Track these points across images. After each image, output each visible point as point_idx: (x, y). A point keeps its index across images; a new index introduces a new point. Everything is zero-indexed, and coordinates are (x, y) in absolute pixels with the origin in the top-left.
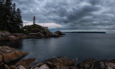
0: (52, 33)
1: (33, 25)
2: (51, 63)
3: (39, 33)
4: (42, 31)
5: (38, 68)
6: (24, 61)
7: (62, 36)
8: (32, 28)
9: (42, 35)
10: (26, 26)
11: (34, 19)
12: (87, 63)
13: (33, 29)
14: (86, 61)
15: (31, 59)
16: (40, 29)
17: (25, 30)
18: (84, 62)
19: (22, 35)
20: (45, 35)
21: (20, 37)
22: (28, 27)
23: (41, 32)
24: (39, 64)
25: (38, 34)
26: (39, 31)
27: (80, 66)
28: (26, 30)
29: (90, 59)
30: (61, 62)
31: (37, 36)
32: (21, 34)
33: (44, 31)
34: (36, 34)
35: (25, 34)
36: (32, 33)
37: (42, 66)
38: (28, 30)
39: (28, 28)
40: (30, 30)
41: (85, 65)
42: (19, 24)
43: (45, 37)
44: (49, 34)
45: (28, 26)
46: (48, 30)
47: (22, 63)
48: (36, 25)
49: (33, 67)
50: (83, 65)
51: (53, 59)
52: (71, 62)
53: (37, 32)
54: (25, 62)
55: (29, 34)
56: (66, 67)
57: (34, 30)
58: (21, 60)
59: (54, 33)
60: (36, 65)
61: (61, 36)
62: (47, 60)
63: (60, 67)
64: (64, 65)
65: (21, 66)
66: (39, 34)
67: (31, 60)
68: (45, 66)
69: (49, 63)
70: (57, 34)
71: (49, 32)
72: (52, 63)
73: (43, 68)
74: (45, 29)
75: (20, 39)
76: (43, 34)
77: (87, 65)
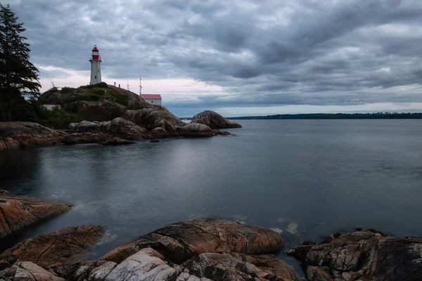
0: (178, 122)
1: (88, 87)
2: (176, 243)
3: (118, 119)
4: (134, 112)
5: (114, 264)
6: (43, 241)
7: (226, 134)
8: (86, 98)
9: (137, 128)
10: (54, 90)
11: (96, 58)
12: (343, 246)
13: (92, 104)
14: (337, 236)
15: (80, 230)
16: (125, 104)
17: (50, 107)
18: (327, 240)
19: (34, 129)
20: (149, 129)
21: (24, 138)
22: (67, 97)
23: (129, 118)
24: (121, 248)
25: (113, 126)
26: (117, 113)
27: (311, 255)
28: (56, 109)
29: (359, 230)
30: (218, 237)
31: (110, 132)
32: (32, 124)
33: (144, 114)
34: (106, 123)
35: (50, 124)
36: (85, 123)
37: (134, 256)
38: (68, 110)
39: (68, 101)
40: (75, 110)
41: (334, 256)
42: (17, 80)
43: (146, 138)
44: (167, 127)
45: (66, 90)
46: (160, 108)
47: (34, 250)
48: (104, 85)
49: (91, 262)
50: (322, 254)
51: (186, 226)
52: (264, 239)
53: (111, 118)
54: (48, 245)
55: (73, 125)
56: (244, 260)
57: (97, 107)
58: (30, 239)
59: (188, 122)
60: (107, 256)
61: (221, 134)
62: (156, 232)
63: (214, 258)
64: (235, 250)
65: (25, 264)
66: (122, 124)
67: (81, 234)
68: (147, 257)
69: (167, 241)
70: (203, 126)
71: (168, 118)
72: (181, 242)
73: (136, 264)
74: (147, 105)
75: (22, 147)
76: (137, 123)
77: (342, 255)
